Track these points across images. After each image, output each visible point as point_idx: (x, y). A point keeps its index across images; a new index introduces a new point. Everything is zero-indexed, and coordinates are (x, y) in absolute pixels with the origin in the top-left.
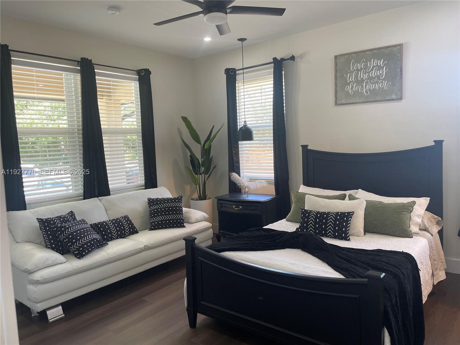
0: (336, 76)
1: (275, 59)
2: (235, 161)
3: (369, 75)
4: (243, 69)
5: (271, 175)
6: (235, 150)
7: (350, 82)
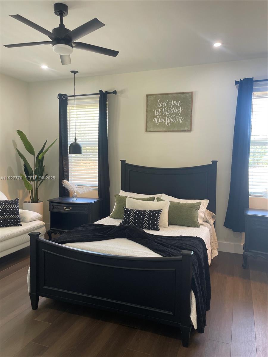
0: (147, 110)
1: (101, 91)
2: (65, 171)
3: (170, 111)
4: (75, 96)
5: (96, 183)
6: (64, 162)
7: (157, 115)
